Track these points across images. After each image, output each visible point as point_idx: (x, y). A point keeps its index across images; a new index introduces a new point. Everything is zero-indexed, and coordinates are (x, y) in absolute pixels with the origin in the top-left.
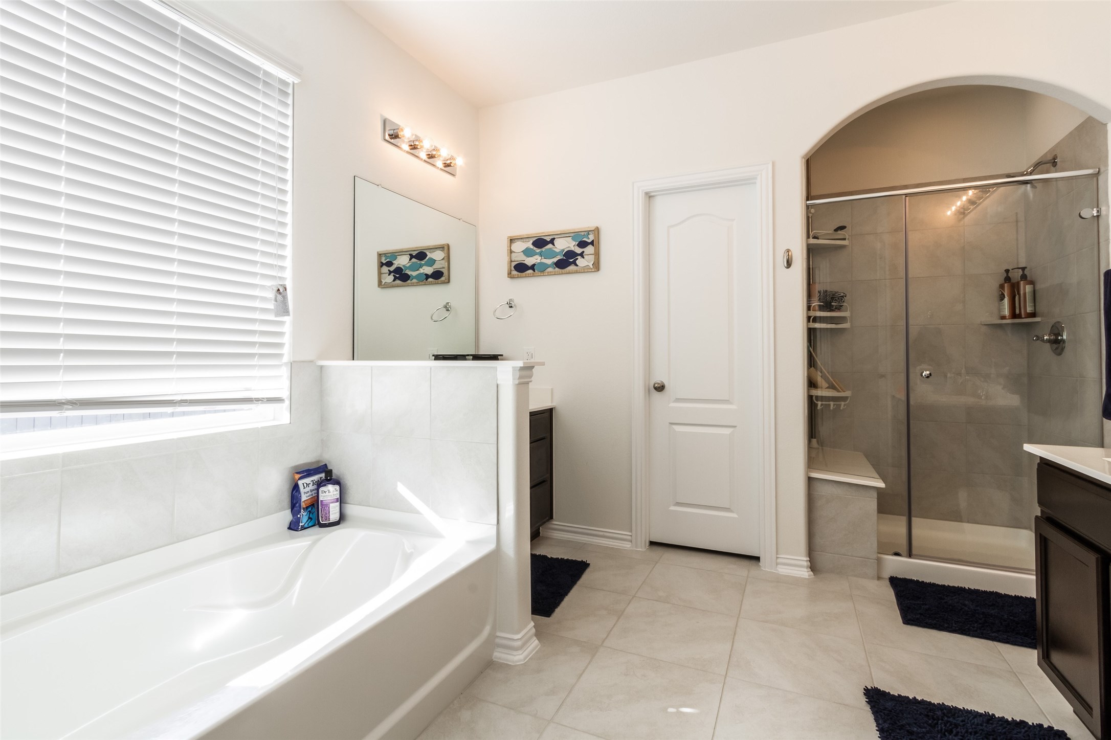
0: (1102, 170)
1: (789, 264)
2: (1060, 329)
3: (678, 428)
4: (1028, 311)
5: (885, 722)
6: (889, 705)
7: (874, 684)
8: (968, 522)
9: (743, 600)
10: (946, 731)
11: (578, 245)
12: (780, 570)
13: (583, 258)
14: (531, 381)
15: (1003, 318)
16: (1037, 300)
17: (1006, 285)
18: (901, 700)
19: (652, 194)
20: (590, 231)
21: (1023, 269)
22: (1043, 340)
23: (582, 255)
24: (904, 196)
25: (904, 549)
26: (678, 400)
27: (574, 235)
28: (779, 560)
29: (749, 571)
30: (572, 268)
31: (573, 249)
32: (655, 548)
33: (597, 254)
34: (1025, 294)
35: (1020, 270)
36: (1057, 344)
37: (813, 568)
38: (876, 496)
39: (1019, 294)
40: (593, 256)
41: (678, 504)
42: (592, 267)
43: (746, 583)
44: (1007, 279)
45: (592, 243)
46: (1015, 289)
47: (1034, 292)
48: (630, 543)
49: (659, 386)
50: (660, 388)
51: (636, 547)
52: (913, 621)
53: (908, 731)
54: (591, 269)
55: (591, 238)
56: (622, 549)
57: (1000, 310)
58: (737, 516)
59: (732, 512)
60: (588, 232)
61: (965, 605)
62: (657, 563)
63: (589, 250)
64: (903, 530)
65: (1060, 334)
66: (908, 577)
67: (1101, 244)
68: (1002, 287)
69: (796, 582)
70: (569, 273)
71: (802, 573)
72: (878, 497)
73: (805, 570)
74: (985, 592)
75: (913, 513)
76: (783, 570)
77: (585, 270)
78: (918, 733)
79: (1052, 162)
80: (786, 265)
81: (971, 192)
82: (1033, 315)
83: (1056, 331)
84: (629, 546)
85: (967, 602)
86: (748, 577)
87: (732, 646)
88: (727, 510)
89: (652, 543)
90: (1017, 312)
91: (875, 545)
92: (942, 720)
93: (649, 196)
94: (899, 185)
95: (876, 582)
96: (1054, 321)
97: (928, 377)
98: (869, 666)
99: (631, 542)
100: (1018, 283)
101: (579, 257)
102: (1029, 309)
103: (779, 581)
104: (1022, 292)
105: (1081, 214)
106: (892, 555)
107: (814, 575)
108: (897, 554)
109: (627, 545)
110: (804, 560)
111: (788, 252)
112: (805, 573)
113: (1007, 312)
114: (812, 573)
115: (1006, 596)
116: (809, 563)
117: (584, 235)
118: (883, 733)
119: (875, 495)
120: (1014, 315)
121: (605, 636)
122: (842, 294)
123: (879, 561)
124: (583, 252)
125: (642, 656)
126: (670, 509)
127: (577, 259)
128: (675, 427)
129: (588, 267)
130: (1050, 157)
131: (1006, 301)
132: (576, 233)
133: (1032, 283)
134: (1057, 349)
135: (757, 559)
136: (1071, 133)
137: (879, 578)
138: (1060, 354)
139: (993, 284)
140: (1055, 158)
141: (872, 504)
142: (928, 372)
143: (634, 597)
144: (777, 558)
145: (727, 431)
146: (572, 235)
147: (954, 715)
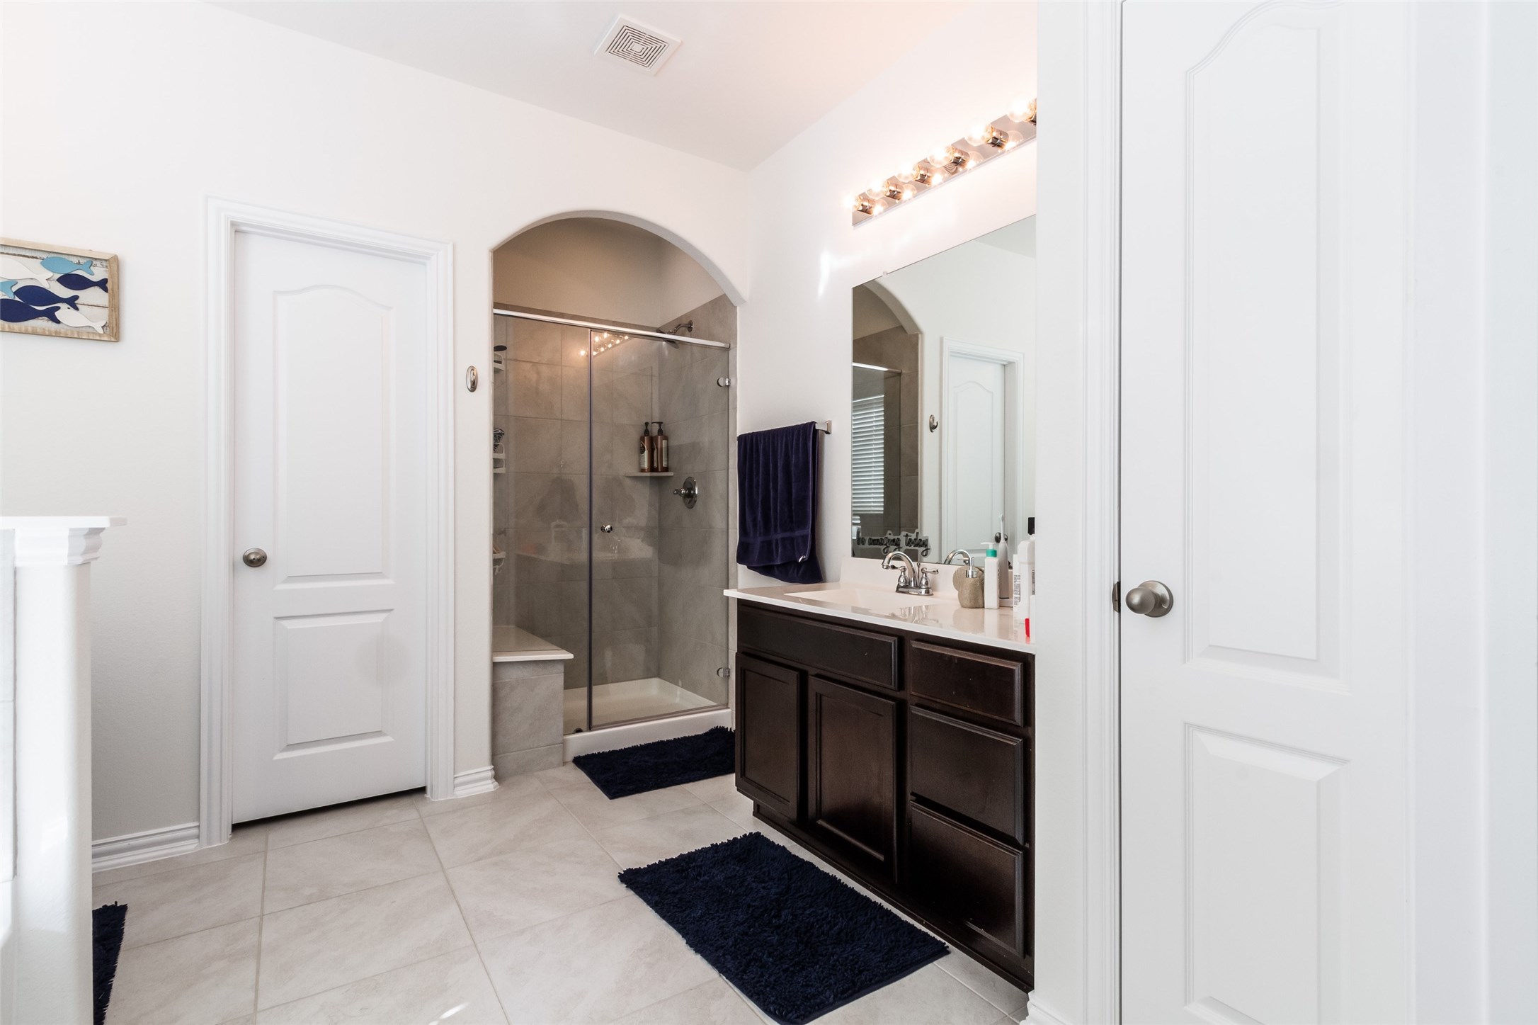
0: (732, 346)
1: (474, 387)
2: (693, 483)
3: (287, 624)
4: (664, 466)
5: (652, 896)
6: (645, 879)
7: (621, 869)
8: (612, 682)
9: (434, 848)
10: (697, 875)
11: (59, 280)
12: (458, 793)
13: (77, 309)
14: (96, 558)
15: (643, 470)
16: (670, 456)
17: (646, 438)
18: (652, 869)
19: (244, 228)
20: (96, 259)
21: (660, 424)
22: (680, 494)
23: (72, 302)
24: (589, 330)
25: (584, 726)
26: (291, 579)
27: (50, 258)
28: (457, 781)
29: (417, 810)
30: (42, 323)
31: (45, 285)
32: (243, 833)
33: (115, 308)
34: (661, 449)
35: (657, 425)
36: (690, 497)
37: (497, 777)
38: (563, 670)
39: (657, 448)
40: (106, 311)
41: (291, 747)
42: (101, 331)
43: (425, 827)
44: (647, 432)
45: (103, 284)
46: (652, 441)
47: (668, 448)
48: (196, 841)
49: (258, 557)
50: (256, 561)
51: (209, 843)
52: (617, 793)
53: (673, 893)
54: (100, 335)
55: (98, 274)
56: (177, 857)
57: (640, 463)
58: (393, 740)
59: (385, 735)
60: (92, 261)
61: (646, 762)
62: (265, 852)
63: (88, 296)
64: (584, 703)
65: (692, 488)
66: (590, 753)
67: (730, 411)
68: (642, 439)
69: (479, 801)
70: (34, 333)
71: (487, 786)
72: (565, 670)
73: (490, 781)
74: (654, 743)
75: (593, 682)
76: (462, 793)
77: (79, 335)
78: (681, 890)
79: (686, 326)
80: (470, 387)
81: (606, 335)
82: (666, 469)
83: (689, 486)
84: (193, 846)
85: (646, 759)
86: (421, 817)
87: (459, 906)
88: (378, 733)
89: (237, 827)
90: (655, 465)
91: (561, 725)
92: (690, 868)
93: (237, 230)
94: (555, 311)
95: (564, 768)
96: (686, 477)
97: (609, 532)
98: (608, 853)
99: (198, 837)
100: (656, 437)
101: (64, 306)
102: (664, 464)
103: (462, 807)
104: (659, 447)
105: (719, 382)
106: (574, 733)
107: (500, 783)
108: (579, 731)
109: (190, 847)
110: (487, 770)
111: (472, 370)
112: (490, 786)
113: (646, 465)
114: (496, 783)
115: (668, 741)
116: (493, 772)
117: (79, 263)
118: (657, 906)
119: (561, 668)
120: (652, 469)
121: (252, 995)
122: (500, 431)
123: (564, 743)
124: (76, 297)
125: (341, 986)
126: (275, 758)
127: (58, 308)
128: (285, 623)
129: (90, 330)
130: (685, 322)
131: (646, 453)
132: (53, 255)
133: (666, 438)
134: (690, 502)
135: (422, 790)
136: (705, 305)
137: (564, 763)
138: (692, 507)
139: (634, 435)
140: (691, 323)
141: (558, 679)
142: (609, 526)
143: (262, 916)
144: (455, 778)
145: (380, 618)
146: (45, 256)
147: (694, 858)
